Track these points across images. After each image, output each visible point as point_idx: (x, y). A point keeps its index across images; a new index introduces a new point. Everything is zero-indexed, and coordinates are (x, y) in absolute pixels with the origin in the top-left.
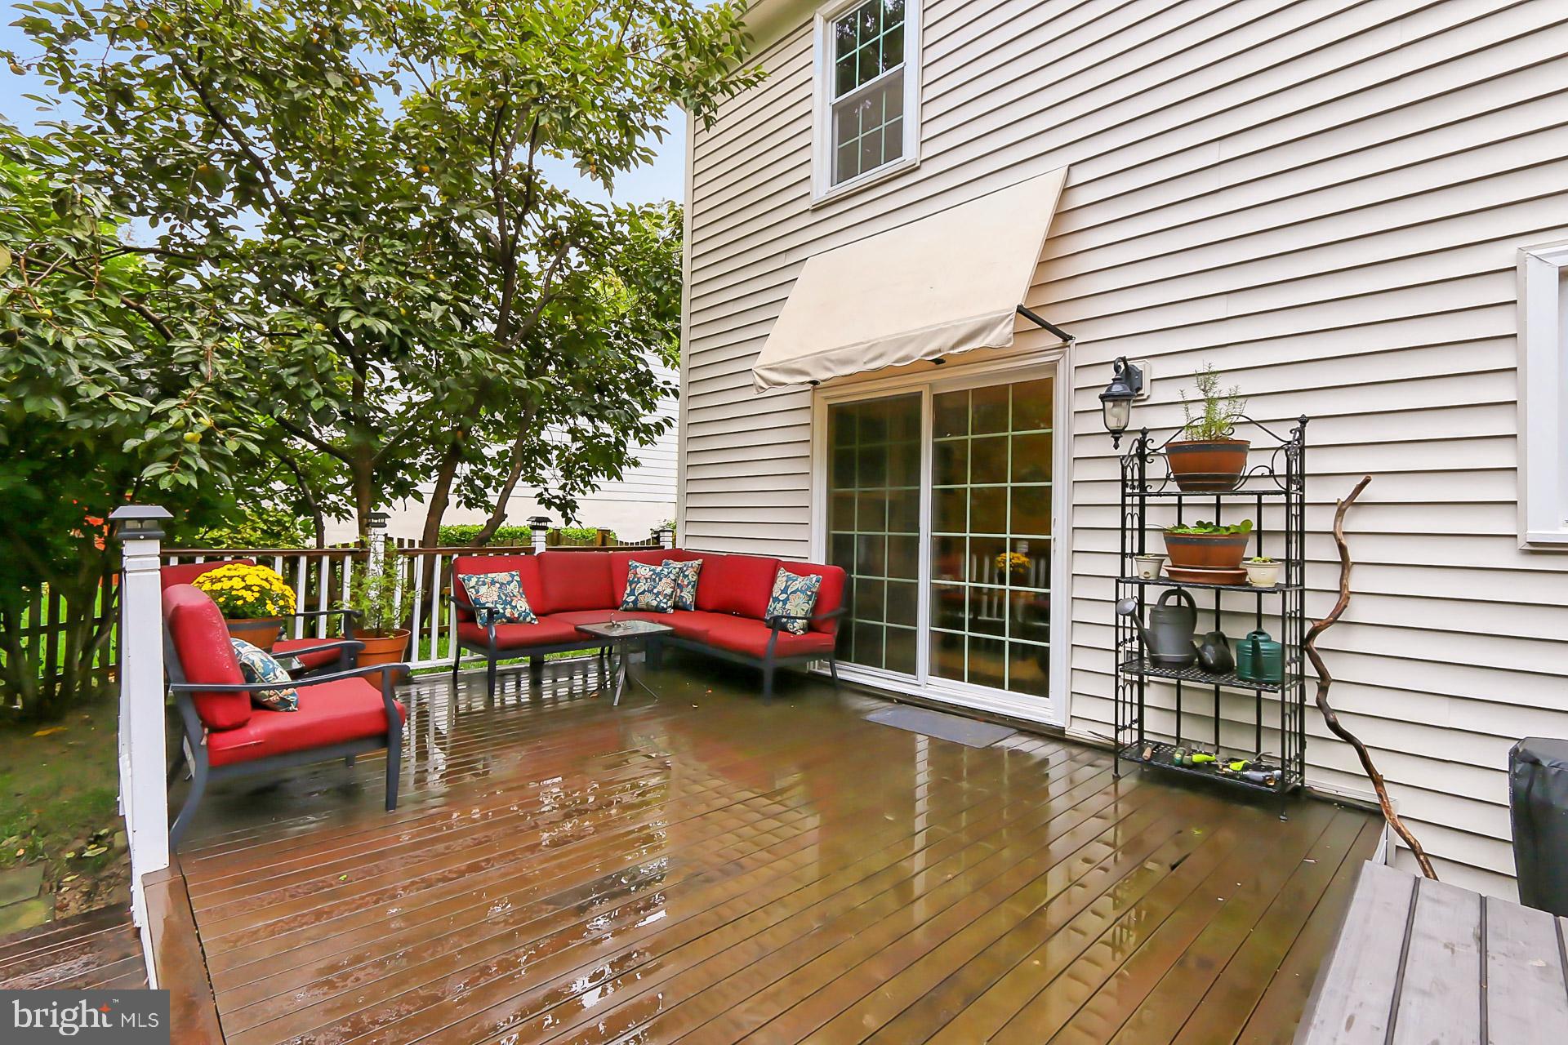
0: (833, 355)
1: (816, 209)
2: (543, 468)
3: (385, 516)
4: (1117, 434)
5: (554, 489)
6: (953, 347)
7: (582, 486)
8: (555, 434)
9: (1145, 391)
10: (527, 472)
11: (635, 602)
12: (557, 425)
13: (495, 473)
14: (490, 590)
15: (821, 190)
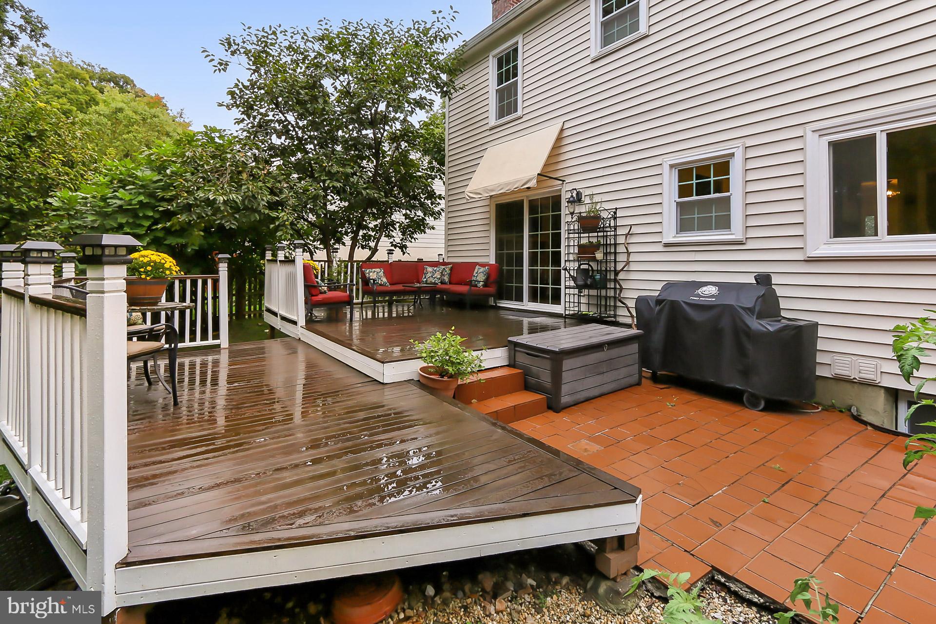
0: (489, 188)
1: (491, 129)
2: (393, 231)
3: (338, 249)
4: (572, 214)
5: (398, 240)
6: (522, 186)
7: (410, 239)
8: (398, 217)
9: (583, 199)
10: (386, 233)
11: (426, 281)
12: (398, 213)
13: (373, 234)
14: (373, 274)
15: (493, 122)
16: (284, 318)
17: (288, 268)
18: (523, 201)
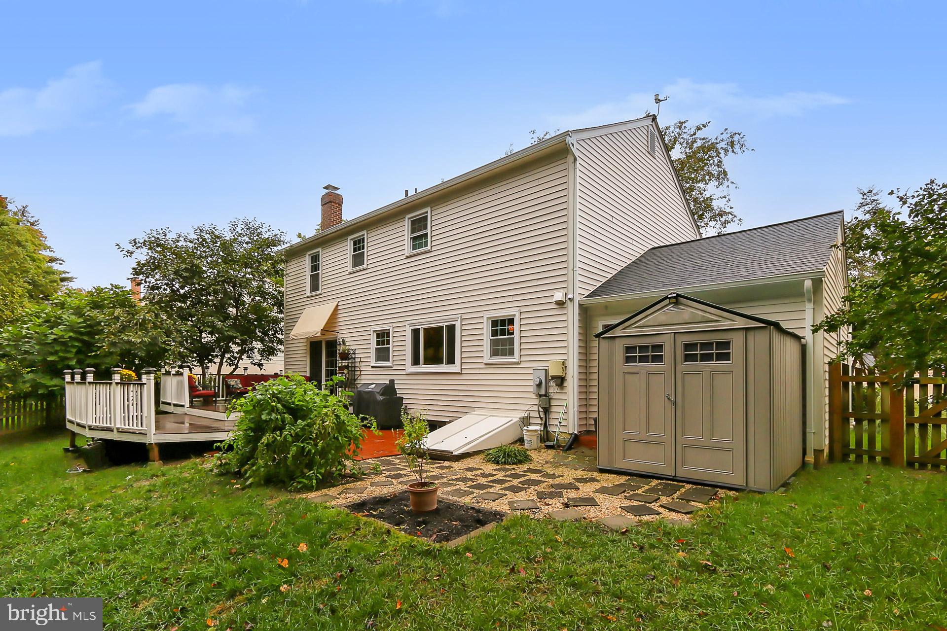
1: (307, 298)
9: (344, 343)
14: (232, 382)
15: (308, 294)
16: (175, 405)
17: (179, 378)
18: (321, 341)
